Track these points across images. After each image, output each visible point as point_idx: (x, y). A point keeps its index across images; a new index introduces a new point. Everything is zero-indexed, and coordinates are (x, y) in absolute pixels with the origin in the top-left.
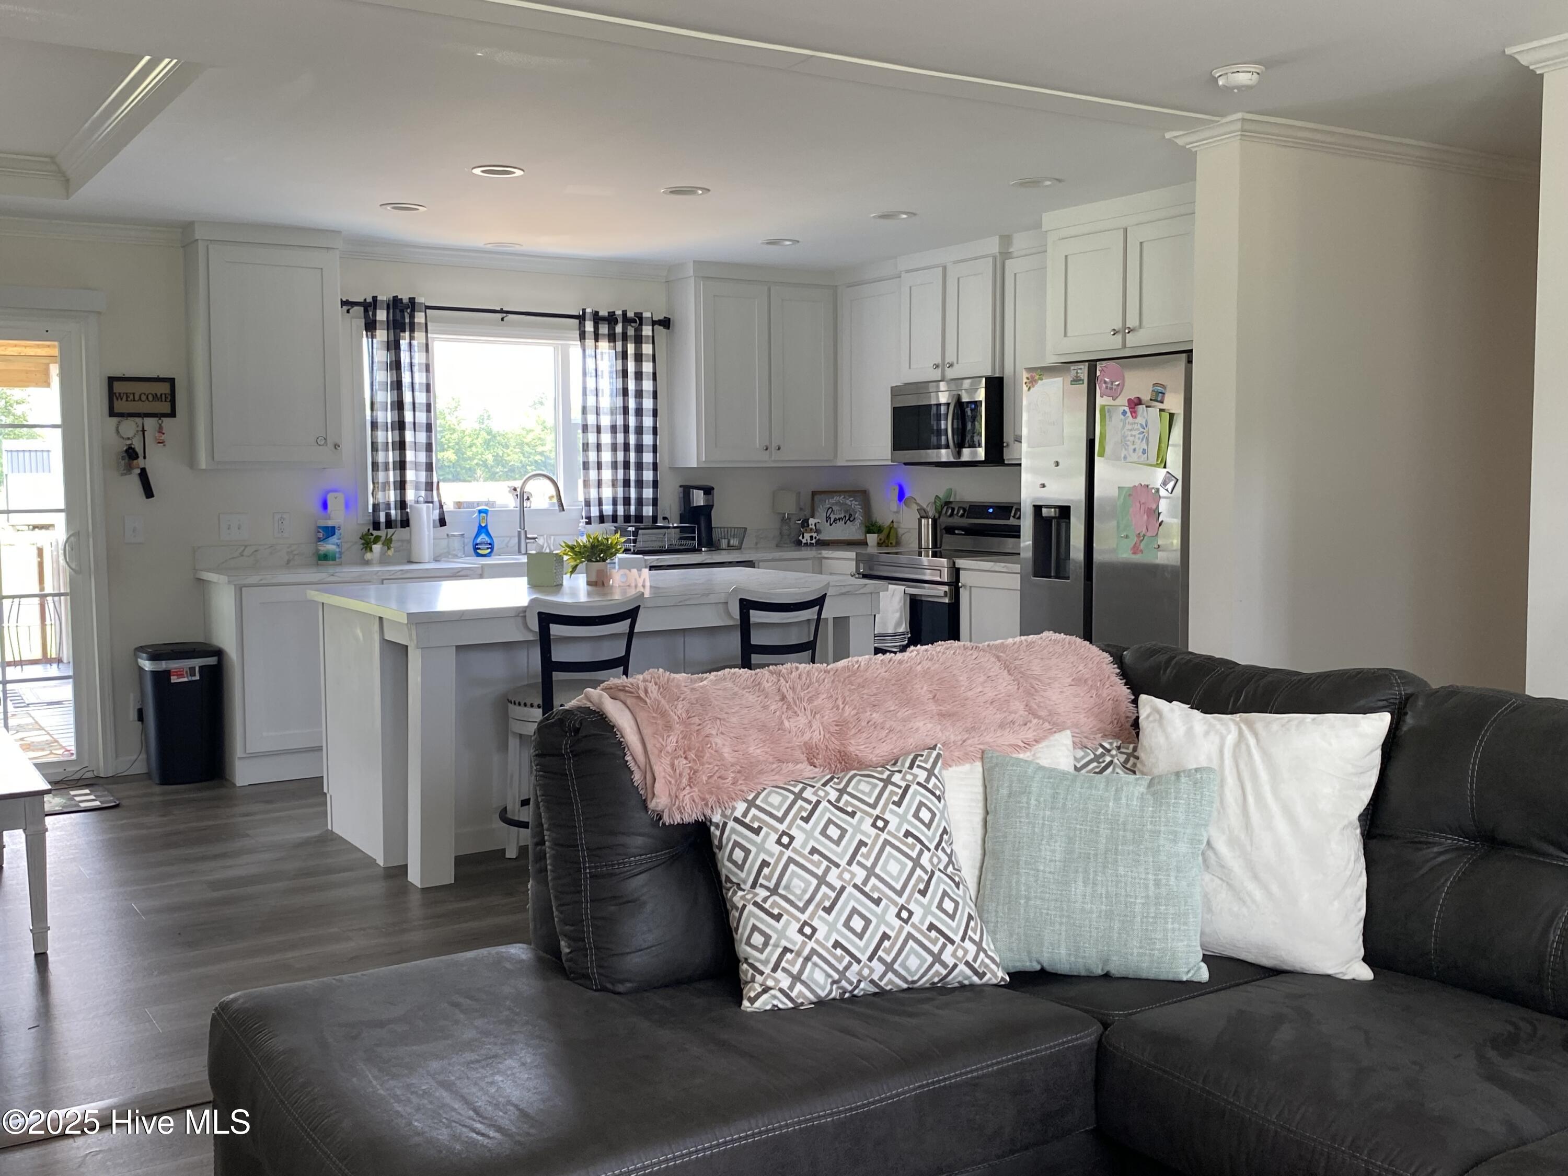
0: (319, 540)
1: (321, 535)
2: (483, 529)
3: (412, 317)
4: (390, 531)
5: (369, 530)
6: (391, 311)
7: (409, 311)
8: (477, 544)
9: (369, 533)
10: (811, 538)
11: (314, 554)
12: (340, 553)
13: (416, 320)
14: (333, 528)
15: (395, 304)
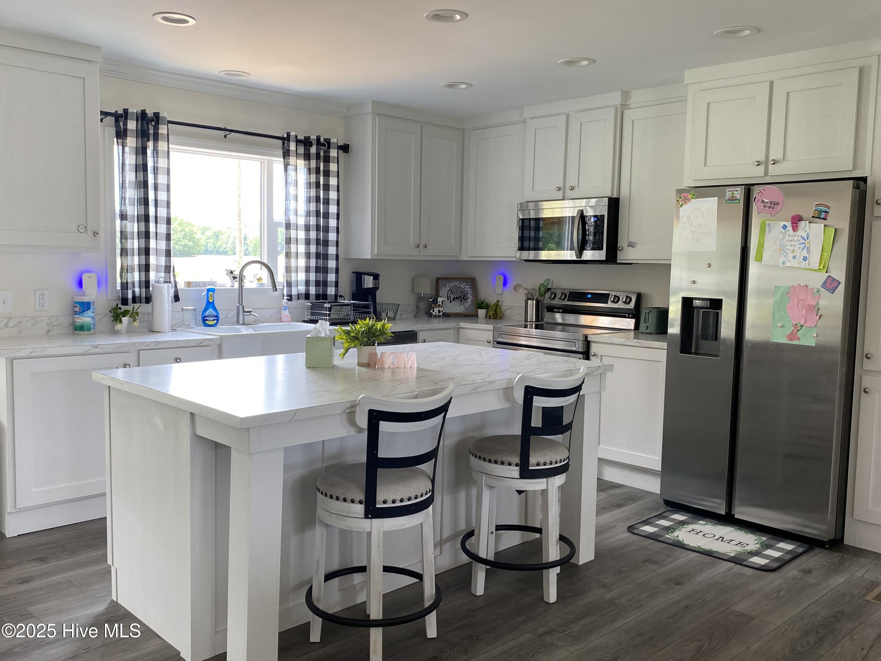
0: (76, 313)
1: (77, 309)
2: (210, 304)
3: (156, 128)
4: (137, 305)
5: (117, 305)
6: (140, 122)
7: (153, 123)
8: (205, 317)
9: (117, 308)
10: (439, 311)
11: (70, 325)
12: (94, 324)
13: (160, 131)
14: (89, 304)
15: (142, 116)
